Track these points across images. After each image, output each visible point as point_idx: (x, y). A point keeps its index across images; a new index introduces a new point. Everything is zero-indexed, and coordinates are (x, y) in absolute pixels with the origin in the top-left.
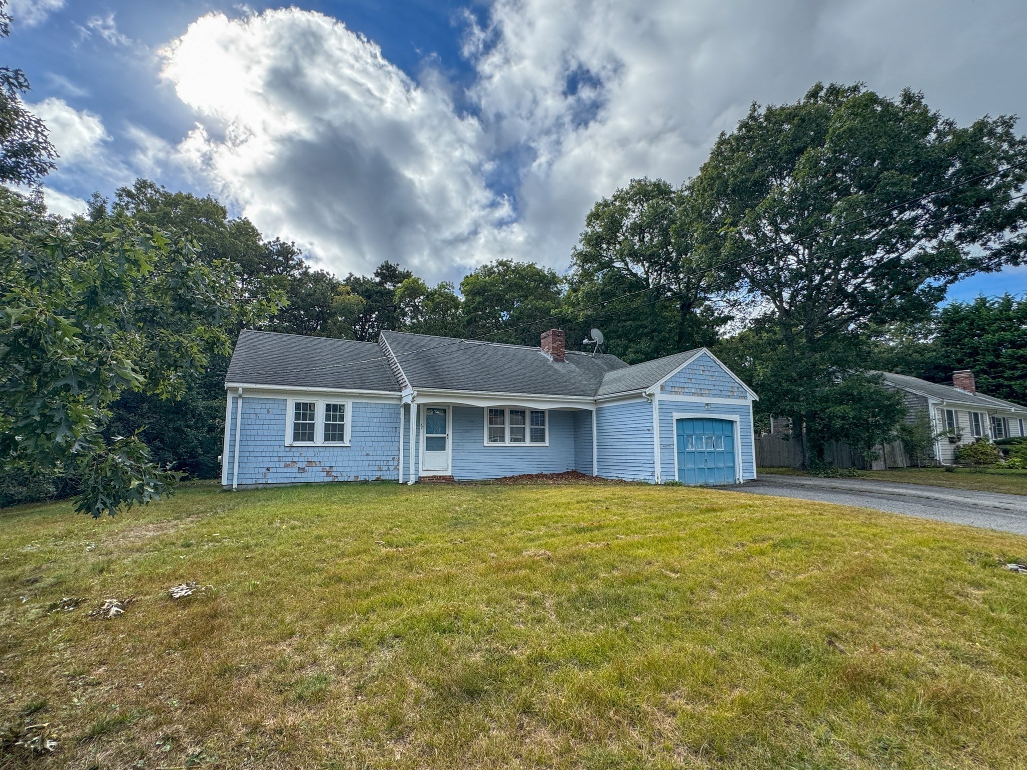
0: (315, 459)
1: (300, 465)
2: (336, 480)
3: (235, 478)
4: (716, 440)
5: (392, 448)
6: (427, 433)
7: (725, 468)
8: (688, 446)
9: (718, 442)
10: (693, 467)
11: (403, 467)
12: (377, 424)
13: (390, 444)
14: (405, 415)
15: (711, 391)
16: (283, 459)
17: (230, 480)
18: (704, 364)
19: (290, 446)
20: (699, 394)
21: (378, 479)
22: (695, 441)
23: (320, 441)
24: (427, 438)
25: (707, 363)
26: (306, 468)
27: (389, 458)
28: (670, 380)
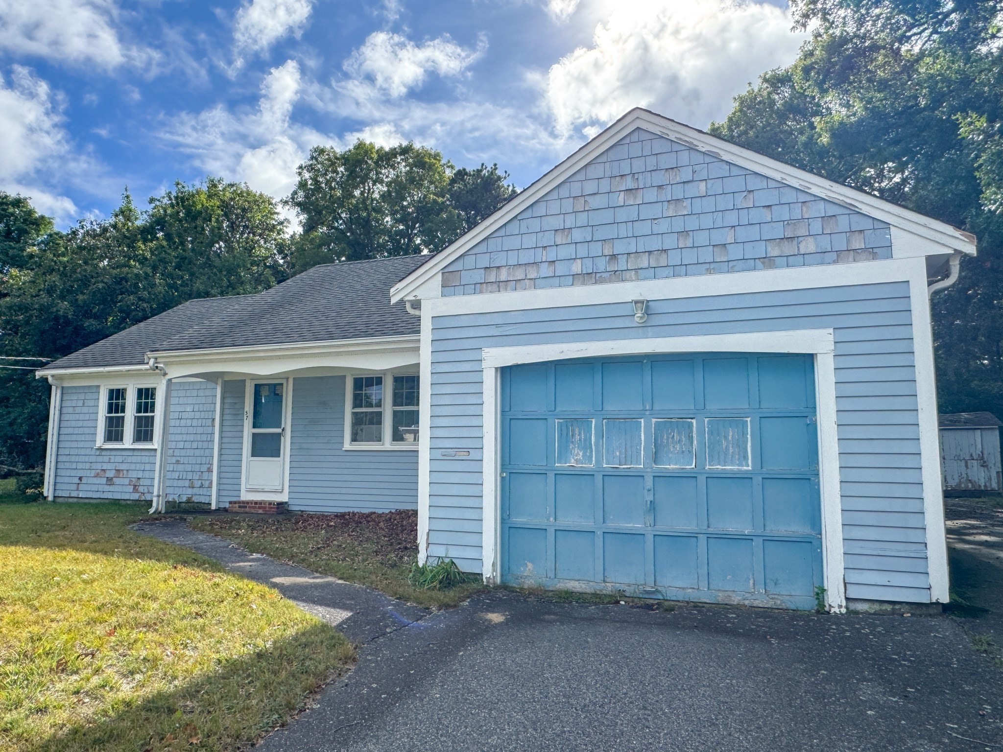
0: (123, 467)
1: (108, 474)
2: (143, 498)
3: (51, 488)
4: (711, 433)
5: (207, 452)
6: (254, 427)
7: (761, 540)
8: (564, 452)
9: (726, 438)
10: (586, 523)
11: (219, 484)
12: (191, 415)
13: (205, 445)
14: (223, 398)
15: (664, 256)
16: (94, 466)
17: (48, 490)
18: (638, 165)
19: (100, 449)
20: (604, 275)
21: (189, 501)
22: (600, 435)
23: (128, 442)
24: (254, 435)
25: (651, 162)
26: (114, 479)
27: (204, 468)
28: (482, 248)
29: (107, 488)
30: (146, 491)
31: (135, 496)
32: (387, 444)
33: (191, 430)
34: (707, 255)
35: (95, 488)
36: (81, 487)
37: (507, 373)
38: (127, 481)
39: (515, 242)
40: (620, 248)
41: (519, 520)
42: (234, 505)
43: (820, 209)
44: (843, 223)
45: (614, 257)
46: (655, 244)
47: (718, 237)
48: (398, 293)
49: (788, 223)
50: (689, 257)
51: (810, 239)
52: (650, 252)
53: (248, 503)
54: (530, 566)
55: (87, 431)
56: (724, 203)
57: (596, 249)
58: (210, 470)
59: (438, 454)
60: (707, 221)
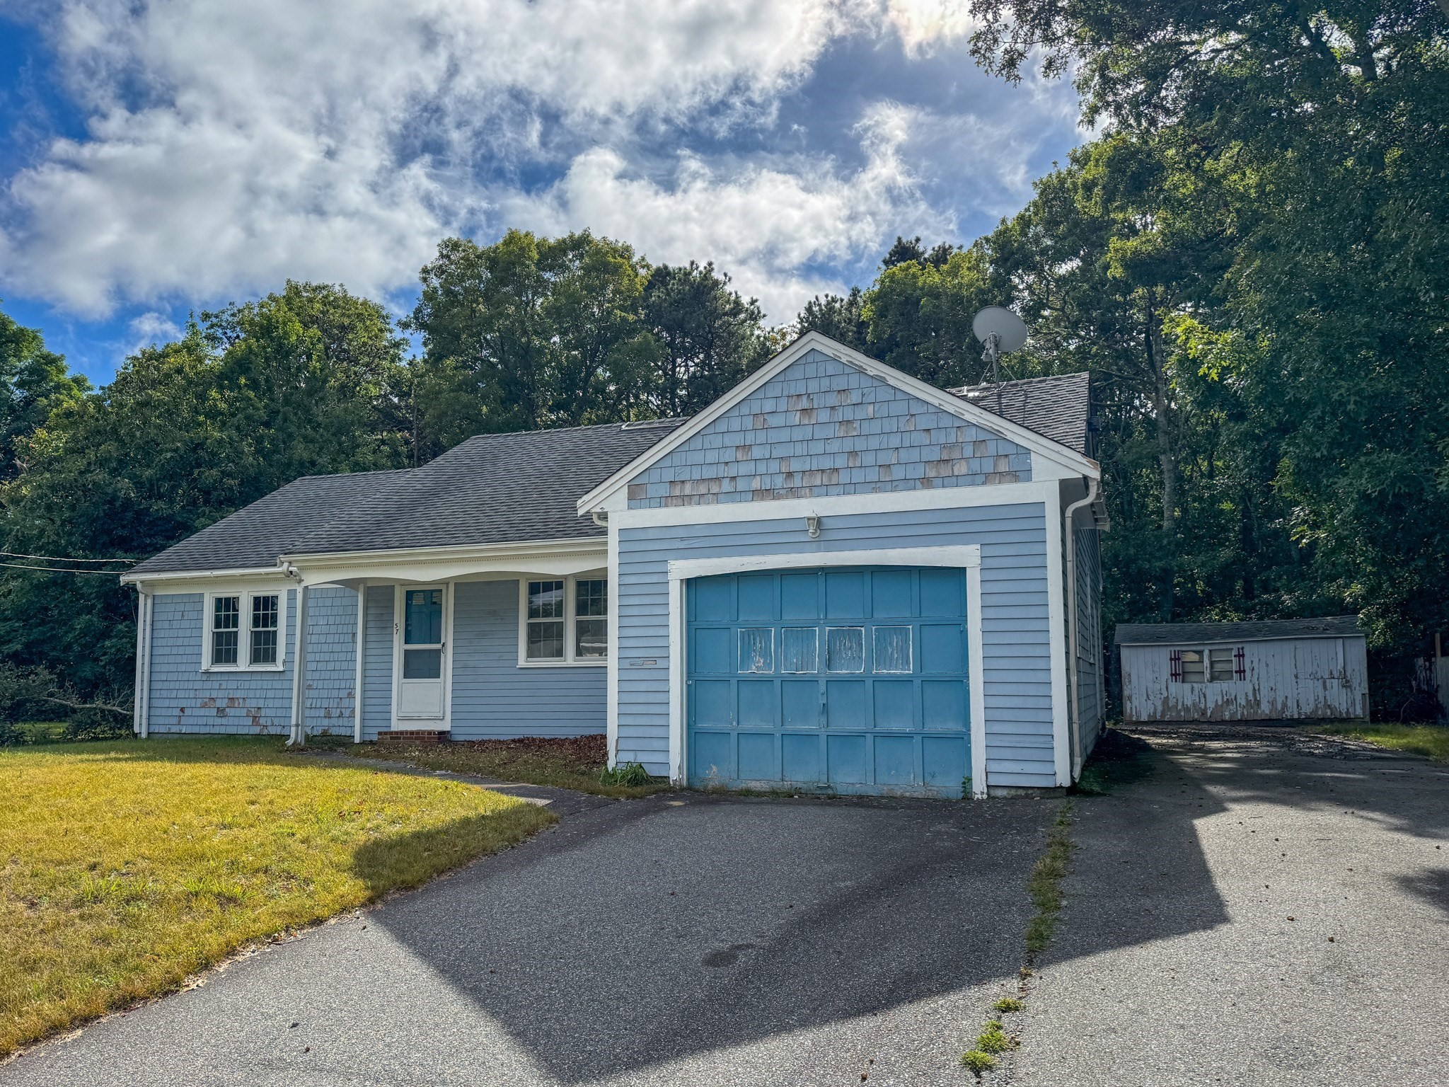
0: (239, 694)
1: (219, 704)
2: (265, 732)
3: (144, 722)
4: (878, 639)
5: (347, 675)
6: (407, 642)
7: (920, 737)
8: (746, 659)
9: (891, 644)
10: (766, 727)
11: (363, 712)
12: (325, 629)
13: (344, 666)
14: (366, 608)
15: (835, 475)
16: (200, 694)
17: (140, 726)
18: (813, 386)
19: (207, 672)
20: (782, 492)
21: (324, 734)
22: (779, 643)
23: (243, 662)
24: (406, 652)
25: (825, 383)
26: (227, 710)
27: (343, 694)
28: (667, 462)
29: (218, 721)
30: (269, 723)
31: (256, 730)
32: (570, 659)
33: (325, 648)
34: (873, 475)
35: (204, 721)
36: (184, 720)
37: (691, 584)
38: (244, 712)
39: (698, 457)
40: (795, 466)
41: (704, 725)
42: (385, 737)
43: (971, 435)
44: (991, 448)
45: (790, 475)
46: (827, 463)
47: (884, 458)
48: (586, 504)
49: (944, 447)
50: (858, 476)
51: (963, 463)
52: (823, 471)
53: (402, 733)
54: (715, 769)
55: (189, 650)
56: (891, 425)
57: (774, 466)
58: (351, 696)
59: (626, 664)
60: (874, 443)
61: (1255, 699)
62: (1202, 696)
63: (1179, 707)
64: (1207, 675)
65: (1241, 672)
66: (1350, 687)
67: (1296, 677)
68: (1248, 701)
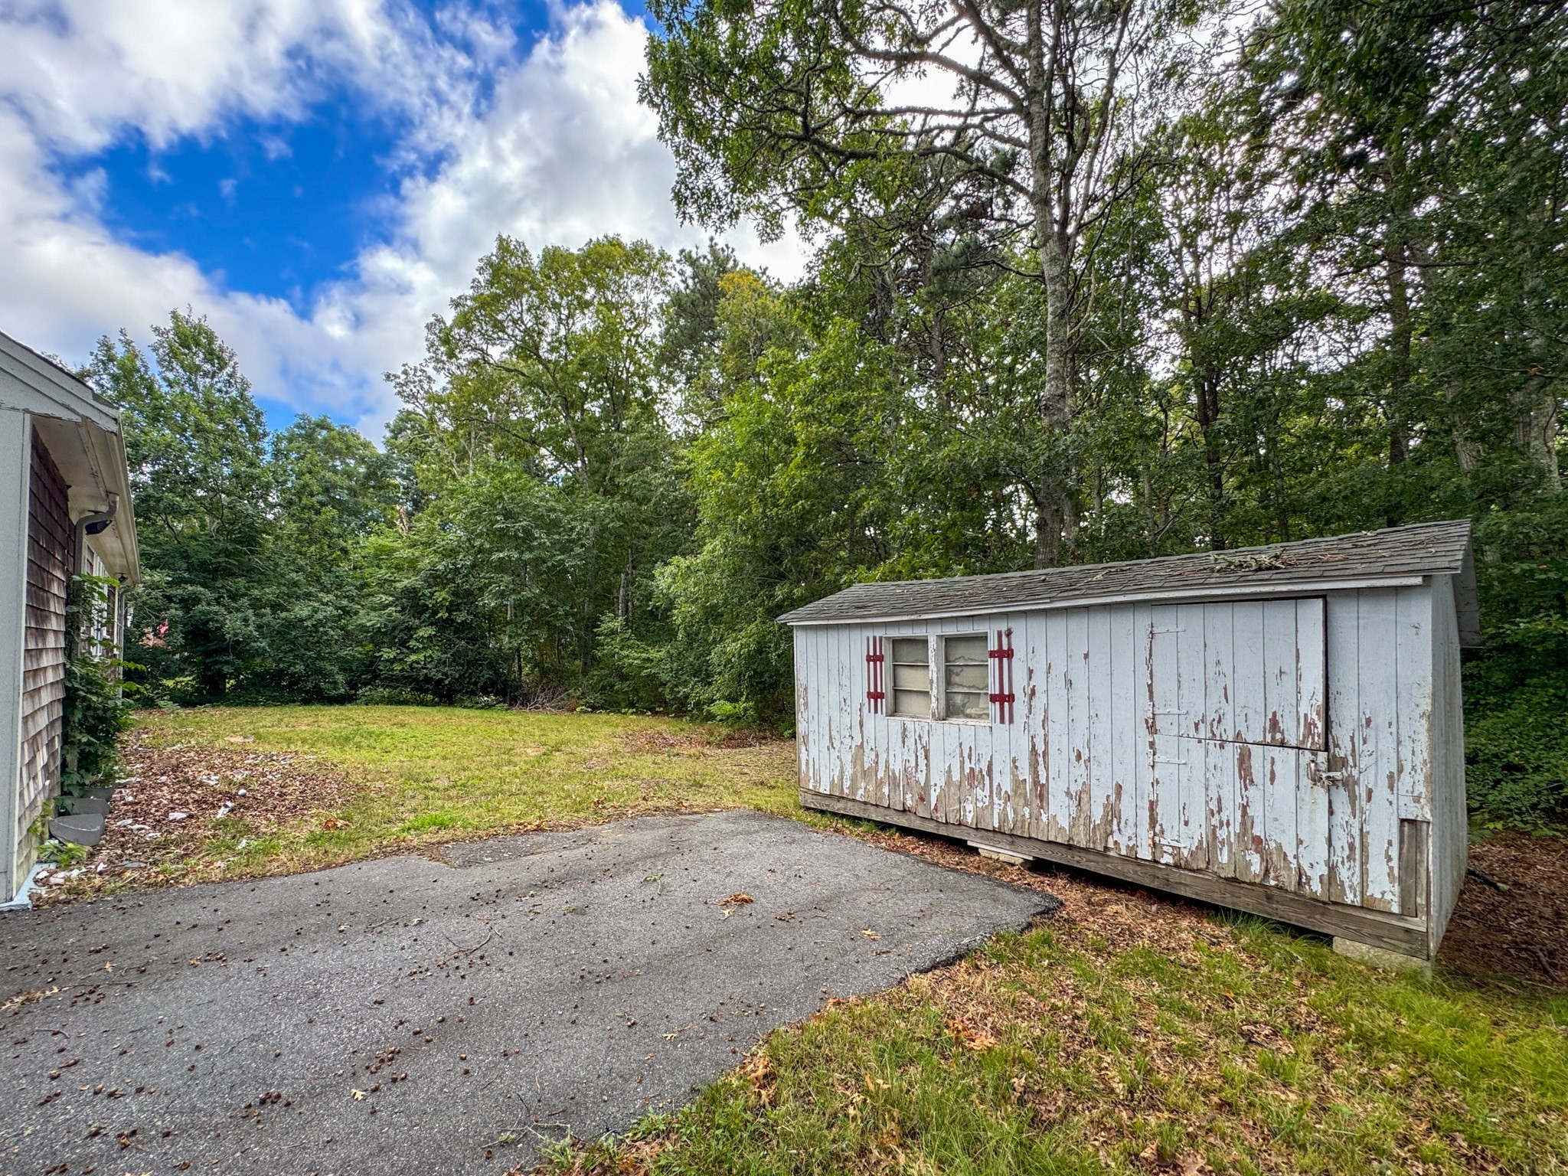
61: (1036, 782)
62: (921, 753)
63: (880, 774)
64: (935, 703)
65: (1004, 699)
66: (1349, 784)
67: (1152, 728)
68: (1018, 784)
